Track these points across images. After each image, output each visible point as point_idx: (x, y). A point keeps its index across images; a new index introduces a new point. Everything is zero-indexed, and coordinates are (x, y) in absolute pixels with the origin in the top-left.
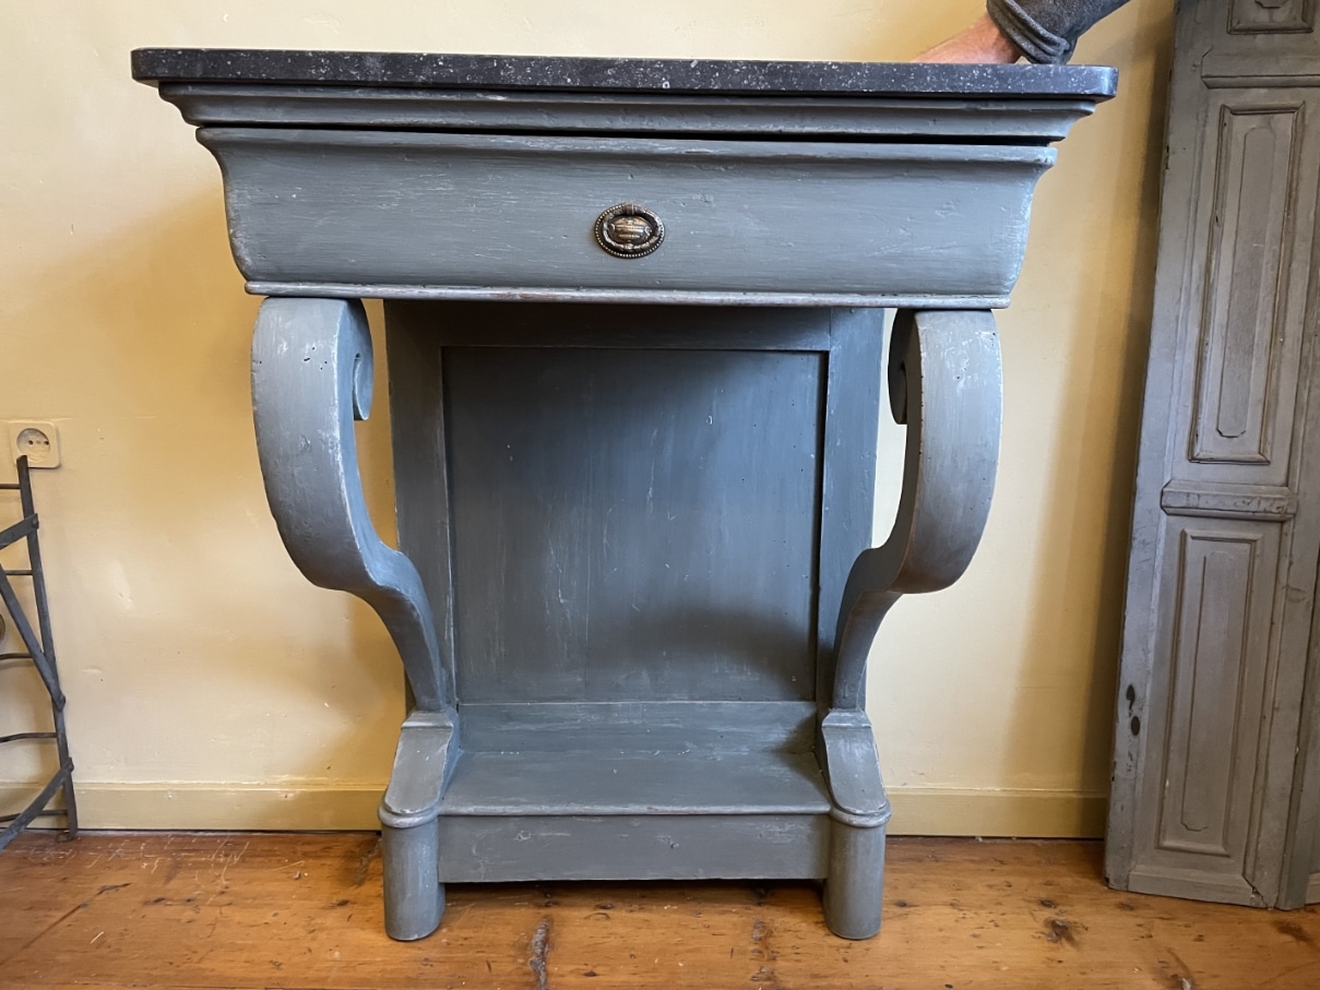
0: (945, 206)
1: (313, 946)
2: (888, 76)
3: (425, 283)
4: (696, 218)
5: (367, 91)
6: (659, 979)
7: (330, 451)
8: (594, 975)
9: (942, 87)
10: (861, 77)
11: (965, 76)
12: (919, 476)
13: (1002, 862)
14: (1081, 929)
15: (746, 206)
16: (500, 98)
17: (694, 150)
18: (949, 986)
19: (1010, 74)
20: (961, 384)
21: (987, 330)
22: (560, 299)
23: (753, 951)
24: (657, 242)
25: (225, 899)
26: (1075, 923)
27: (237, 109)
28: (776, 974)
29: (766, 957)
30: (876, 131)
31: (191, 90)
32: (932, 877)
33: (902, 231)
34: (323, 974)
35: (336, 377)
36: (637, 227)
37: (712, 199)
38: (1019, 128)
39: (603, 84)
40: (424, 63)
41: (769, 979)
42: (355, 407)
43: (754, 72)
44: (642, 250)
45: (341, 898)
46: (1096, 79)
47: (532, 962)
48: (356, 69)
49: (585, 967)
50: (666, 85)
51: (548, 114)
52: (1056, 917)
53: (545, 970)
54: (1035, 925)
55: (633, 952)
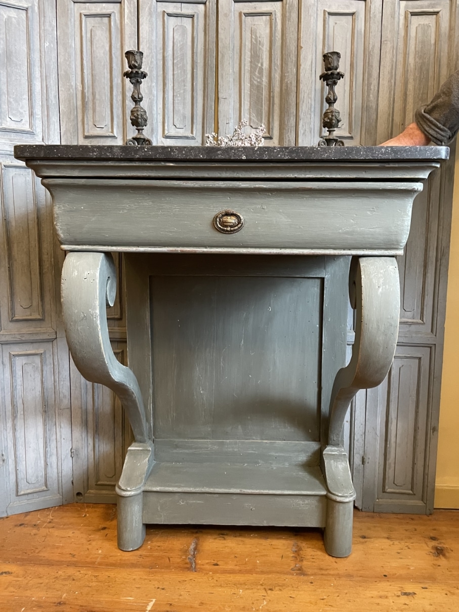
0: (371, 210)
1: (90, 547)
2: (343, 152)
3: (138, 245)
4: (257, 216)
5: (114, 162)
6: (248, 568)
7: (94, 319)
8: (217, 565)
9: (367, 156)
10: (331, 152)
11: (379, 152)
12: (362, 333)
13: (412, 519)
14: (451, 551)
15: (281, 211)
16: (171, 164)
17: (257, 186)
18: (385, 576)
19: (399, 151)
20: (380, 290)
21: (392, 265)
22: (198, 252)
23: (292, 557)
24: (241, 226)
25: (51, 525)
26: (447, 548)
27: (58, 170)
28: (303, 567)
29: (298, 560)
30: (339, 176)
31: (39, 163)
32: (378, 525)
33: (352, 221)
34: (93, 560)
35: (98, 286)
36: (232, 220)
37: (265, 208)
38: (404, 175)
39: (216, 158)
40: (138, 150)
41: (299, 570)
42: (107, 300)
43: (283, 151)
44: (234, 230)
45: (103, 526)
46: (439, 152)
47: (189, 558)
48: (110, 153)
49: (213, 561)
50: (244, 157)
51: (192, 171)
52: (437, 545)
53: (195, 562)
54: (427, 548)
55: (236, 555)
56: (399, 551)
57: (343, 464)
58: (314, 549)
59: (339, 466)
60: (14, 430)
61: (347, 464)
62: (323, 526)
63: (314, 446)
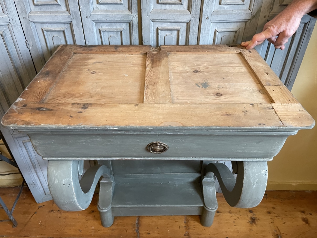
1: (88, 225)
4: (178, 145)
6: (164, 235)
7: (75, 203)
14: (258, 220)
15: (194, 142)
18: (227, 237)
20: (254, 186)
23: (184, 227)
26: (257, 218)
28: (189, 234)
29: (187, 228)
33: (243, 147)
35: (73, 188)
36: (160, 148)
37: (183, 140)
52: (253, 216)
53: (139, 232)
54: (247, 218)
55: (158, 227)
56: (234, 221)
57: (212, 188)
58: (194, 221)
59: (210, 189)
60: (36, 173)
61: (214, 188)
62: (200, 215)
63: (198, 175)
